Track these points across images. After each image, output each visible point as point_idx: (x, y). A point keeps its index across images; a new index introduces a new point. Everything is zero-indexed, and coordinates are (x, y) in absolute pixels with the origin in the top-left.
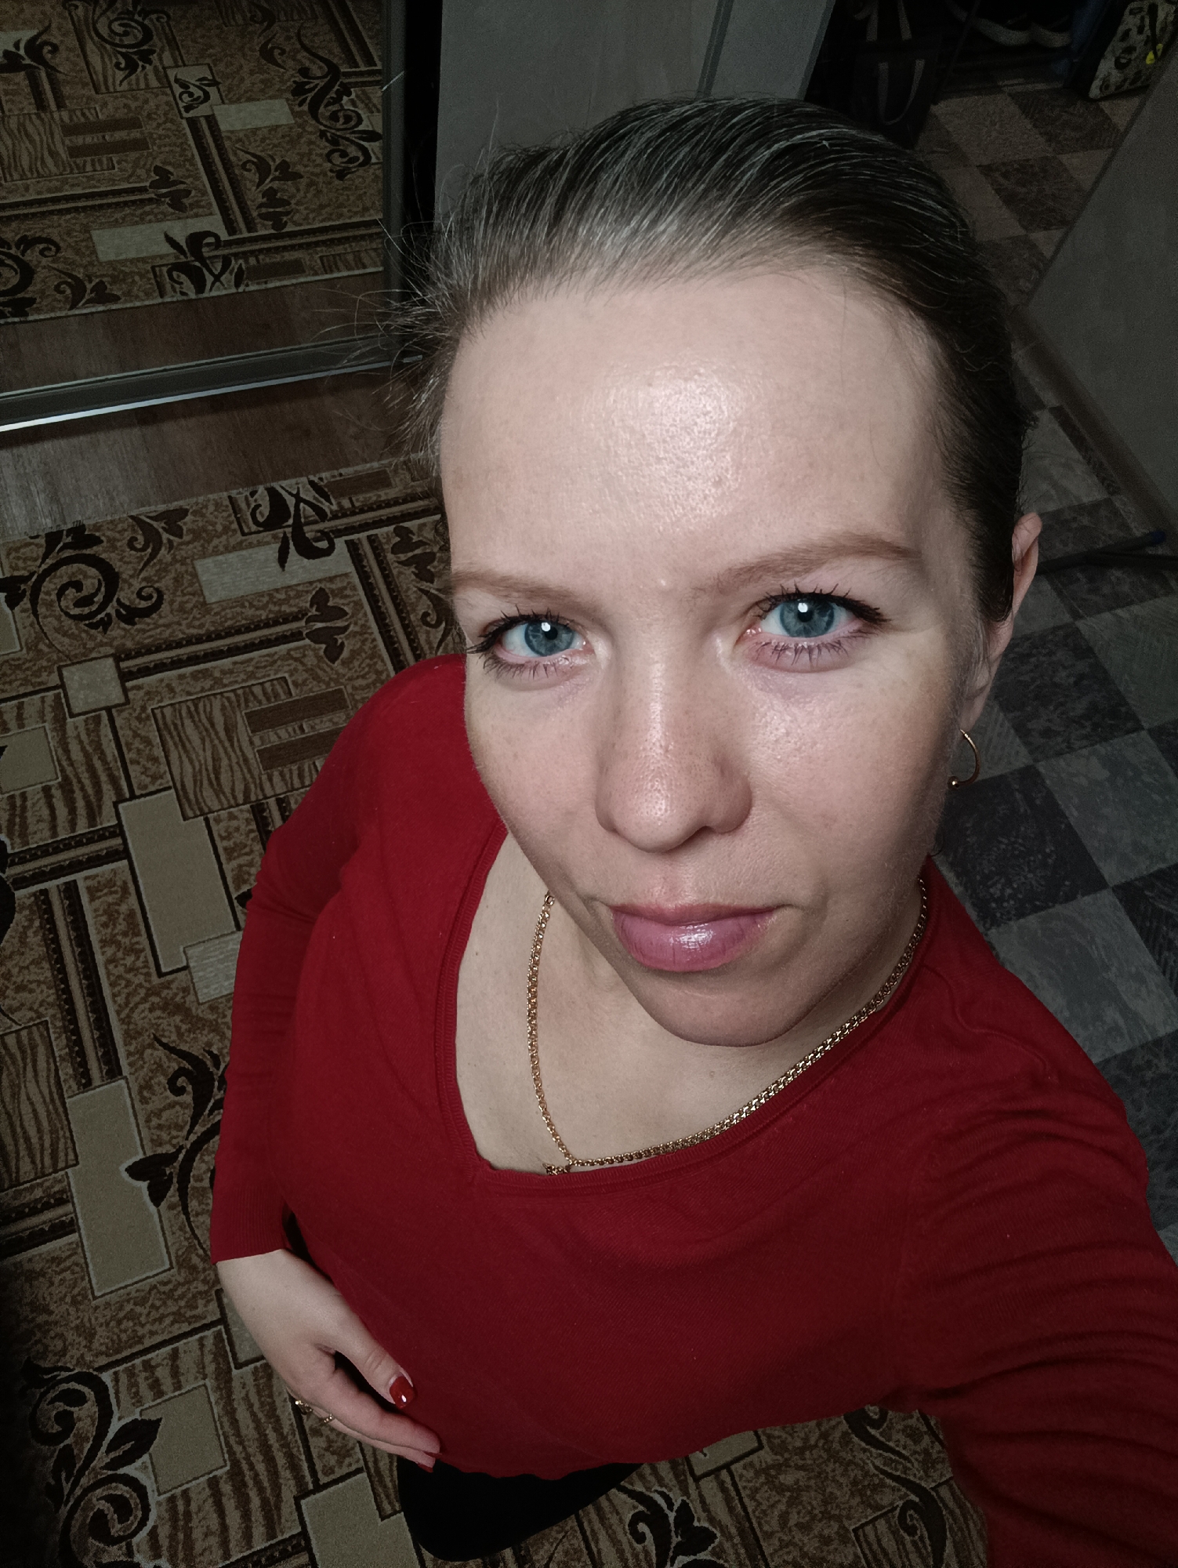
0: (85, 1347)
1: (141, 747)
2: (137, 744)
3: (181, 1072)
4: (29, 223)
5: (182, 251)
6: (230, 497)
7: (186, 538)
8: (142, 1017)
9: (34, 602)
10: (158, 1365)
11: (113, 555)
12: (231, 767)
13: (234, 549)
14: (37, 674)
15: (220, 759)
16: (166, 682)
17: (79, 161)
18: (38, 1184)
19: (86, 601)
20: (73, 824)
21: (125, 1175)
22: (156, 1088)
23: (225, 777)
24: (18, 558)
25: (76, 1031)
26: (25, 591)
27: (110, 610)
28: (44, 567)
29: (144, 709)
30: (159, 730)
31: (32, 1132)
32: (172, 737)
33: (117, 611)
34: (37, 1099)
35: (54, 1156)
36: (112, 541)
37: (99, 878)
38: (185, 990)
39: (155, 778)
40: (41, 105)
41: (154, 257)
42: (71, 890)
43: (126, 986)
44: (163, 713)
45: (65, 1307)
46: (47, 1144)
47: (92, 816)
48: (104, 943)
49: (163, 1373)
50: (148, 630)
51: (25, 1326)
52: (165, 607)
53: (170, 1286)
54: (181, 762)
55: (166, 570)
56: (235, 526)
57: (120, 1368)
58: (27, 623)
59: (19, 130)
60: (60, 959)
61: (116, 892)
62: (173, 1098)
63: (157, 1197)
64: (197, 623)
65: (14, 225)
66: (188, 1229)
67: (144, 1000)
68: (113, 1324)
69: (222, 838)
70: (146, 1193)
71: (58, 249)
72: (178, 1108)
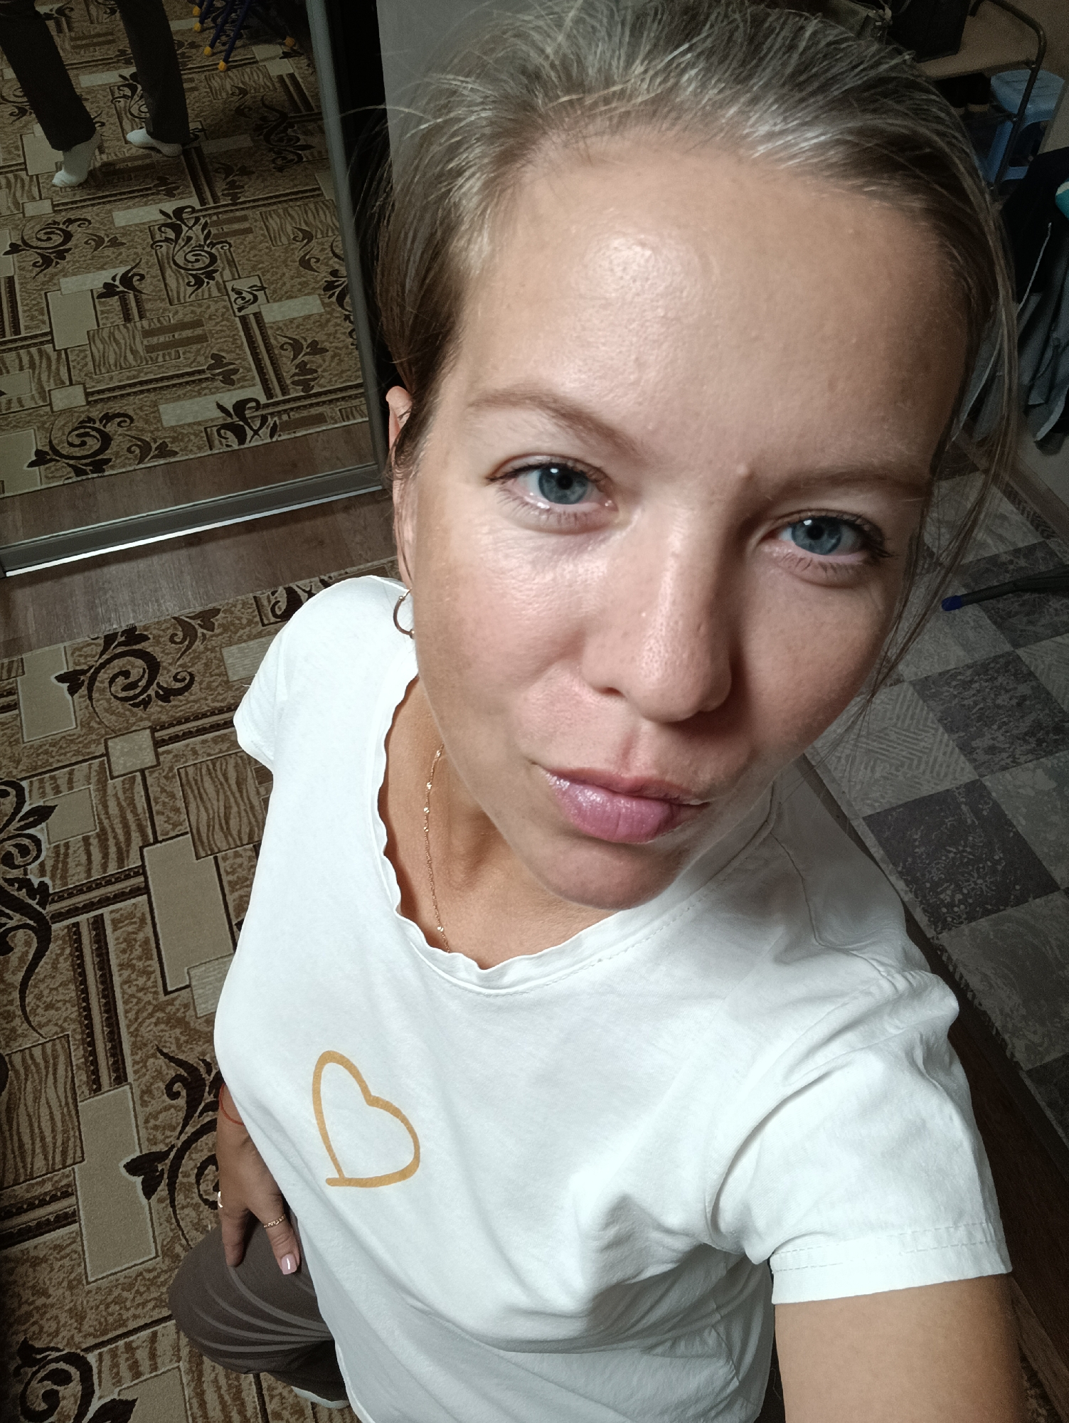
0: (76, 1328)
1: (167, 800)
2: (164, 798)
3: (178, 1078)
4: (111, 404)
5: (230, 416)
6: (255, 597)
7: (217, 631)
8: (149, 1030)
9: (90, 690)
10: (137, 1348)
11: (157, 648)
12: (239, 813)
13: (256, 637)
14: (86, 746)
15: (230, 807)
16: (191, 746)
17: (154, 355)
18: (48, 1179)
19: (133, 686)
20: (105, 867)
21: (123, 1171)
22: (155, 1092)
23: (233, 823)
24: (80, 656)
25: (92, 1044)
26: (83, 681)
27: (151, 692)
28: (101, 661)
29: (171, 769)
30: (182, 785)
31: (48, 1133)
32: (193, 791)
33: (157, 693)
34: (54, 1103)
35: (64, 1153)
36: (157, 638)
37: (121, 912)
38: (186, 1006)
39: (175, 825)
40: (127, 318)
41: (206, 421)
42: (98, 923)
43: (137, 1004)
44: (186, 772)
45: (61, 1291)
46: (59, 1142)
47: (121, 860)
48: (122, 966)
49: (142, 1355)
50: (180, 705)
51: (25, 1308)
52: (195, 687)
53: (155, 1273)
54: (199, 811)
55: (198, 658)
56: (258, 619)
57: (105, 1349)
58: (84, 705)
59: (109, 338)
60: (84, 982)
61: (135, 923)
62: (169, 1101)
63: (149, 1191)
64: (220, 698)
65: (99, 406)
66: (174, 1220)
67: (151, 1015)
68: (102, 1307)
69: (228, 873)
70: (139, 1187)
71: (132, 420)
72: (172, 1110)
